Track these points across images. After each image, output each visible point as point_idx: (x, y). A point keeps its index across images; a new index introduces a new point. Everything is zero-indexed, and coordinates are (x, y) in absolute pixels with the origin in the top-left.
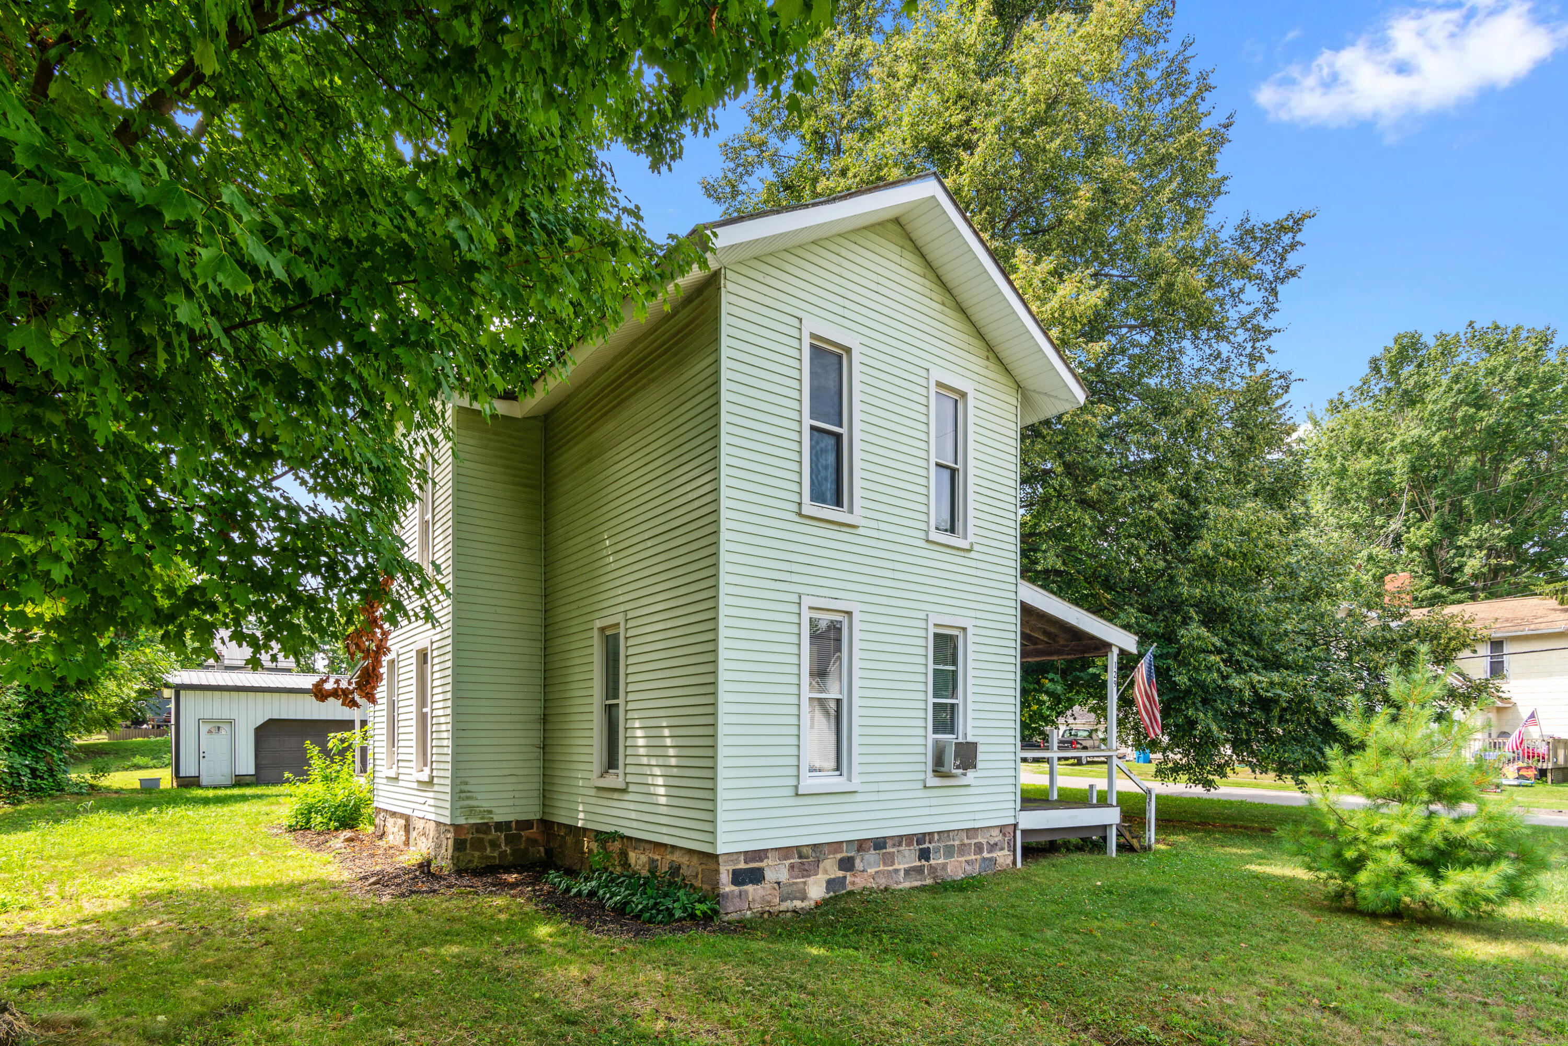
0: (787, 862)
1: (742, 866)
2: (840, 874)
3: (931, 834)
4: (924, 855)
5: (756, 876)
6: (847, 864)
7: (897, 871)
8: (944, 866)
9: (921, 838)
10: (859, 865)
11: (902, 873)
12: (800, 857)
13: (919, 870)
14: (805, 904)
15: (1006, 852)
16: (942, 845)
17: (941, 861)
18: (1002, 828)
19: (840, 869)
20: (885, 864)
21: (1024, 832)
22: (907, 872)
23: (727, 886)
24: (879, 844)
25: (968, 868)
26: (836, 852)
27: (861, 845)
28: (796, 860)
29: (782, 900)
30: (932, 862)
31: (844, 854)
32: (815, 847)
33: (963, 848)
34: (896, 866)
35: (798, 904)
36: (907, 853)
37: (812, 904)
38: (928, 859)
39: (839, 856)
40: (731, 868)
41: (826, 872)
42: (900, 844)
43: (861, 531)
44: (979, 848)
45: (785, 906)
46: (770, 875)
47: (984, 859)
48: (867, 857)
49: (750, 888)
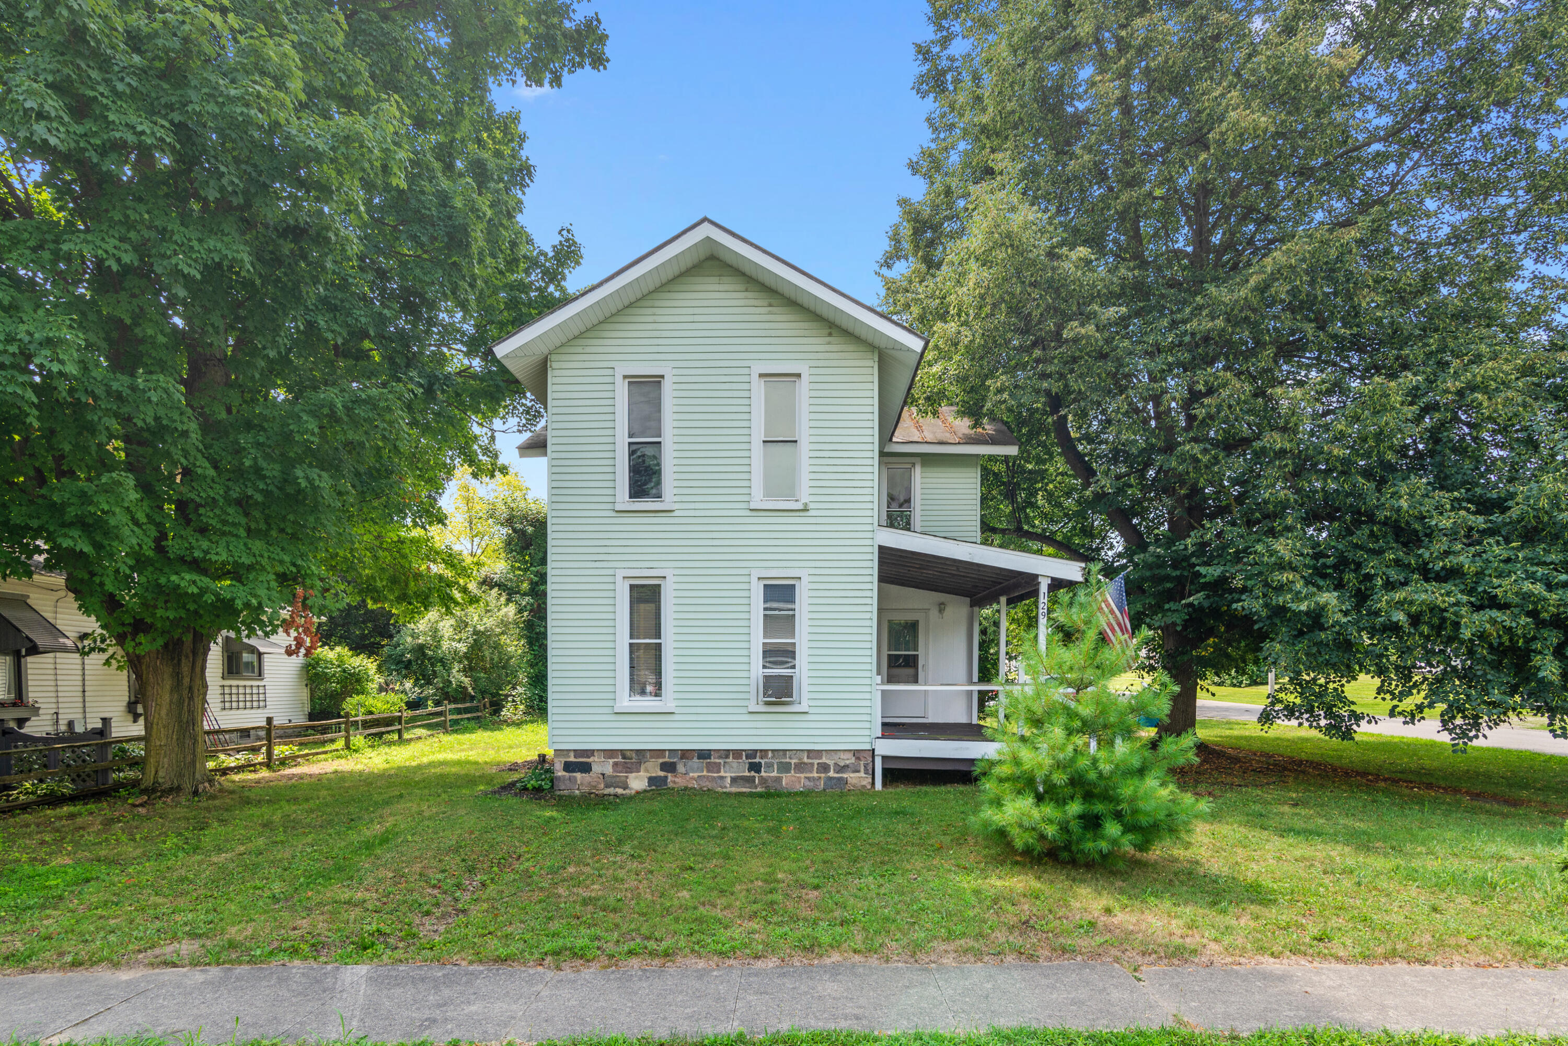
0: (611, 761)
1: (572, 759)
2: (662, 774)
3: (766, 751)
4: (755, 767)
5: (586, 768)
6: (669, 767)
7: (722, 778)
8: (778, 780)
9: (752, 754)
10: (681, 768)
11: (729, 780)
12: (624, 758)
13: (750, 780)
14: (627, 791)
15: (862, 774)
16: (775, 761)
17: (775, 774)
18: (856, 753)
19: (662, 770)
20: (709, 771)
21: (885, 758)
22: (734, 780)
23: (560, 773)
24: (704, 755)
25: (808, 783)
26: (658, 757)
27: (685, 754)
28: (620, 759)
29: (607, 786)
30: (763, 774)
31: (667, 760)
32: (638, 752)
33: (801, 767)
34: (722, 774)
35: (620, 791)
36: (735, 765)
37: (633, 792)
38: (759, 771)
39: (661, 761)
40: (563, 760)
41: (647, 771)
42: (727, 757)
43: (676, 513)
44: (824, 768)
45: (607, 791)
46: (596, 769)
47: (831, 778)
48: (690, 763)
49: (578, 775)
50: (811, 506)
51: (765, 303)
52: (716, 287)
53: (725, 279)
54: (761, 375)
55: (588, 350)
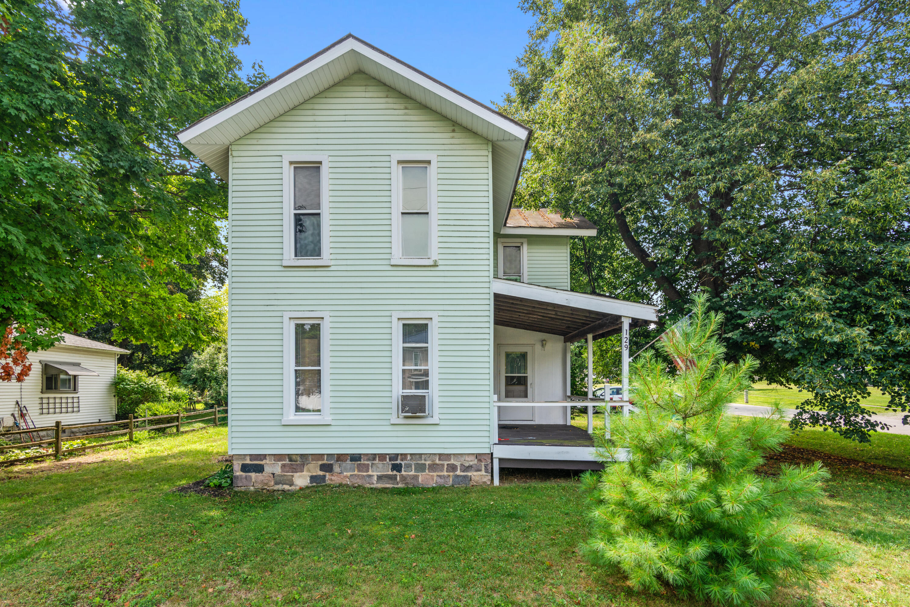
0: (280, 463)
1: (248, 462)
2: (321, 473)
3: (406, 455)
4: (397, 468)
5: (259, 469)
6: (326, 468)
7: (370, 476)
8: (416, 477)
9: (395, 457)
10: (336, 469)
11: (375, 478)
12: (291, 460)
13: (392, 478)
14: (293, 488)
15: (483, 473)
16: (413, 463)
17: (412, 473)
18: (478, 456)
19: (321, 470)
20: (359, 471)
21: (501, 460)
22: (380, 478)
23: (238, 473)
24: (355, 458)
25: (439, 480)
26: (318, 460)
27: (340, 458)
28: (287, 462)
29: (276, 483)
30: (403, 473)
31: (325, 462)
32: (302, 456)
33: (433, 467)
34: (370, 473)
35: (287, 487)
36: (380, 466)
37: (298, 488)
38: (399, 471)
39: (320, 463)
40: (241, 463)
41: (309, 471)
42: (374, 459)
43: (332, 268)
44: (452, 468)
45: (276, 487)
46: (268, 469)
47: (458, 476)
48: (344, 464)
49: (253, 475)
50: (440, 262)
51: (402, 106)
52: (363, 94)
53: (370, 88)
54: (399, 162)
55: (261, 142)
